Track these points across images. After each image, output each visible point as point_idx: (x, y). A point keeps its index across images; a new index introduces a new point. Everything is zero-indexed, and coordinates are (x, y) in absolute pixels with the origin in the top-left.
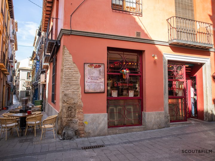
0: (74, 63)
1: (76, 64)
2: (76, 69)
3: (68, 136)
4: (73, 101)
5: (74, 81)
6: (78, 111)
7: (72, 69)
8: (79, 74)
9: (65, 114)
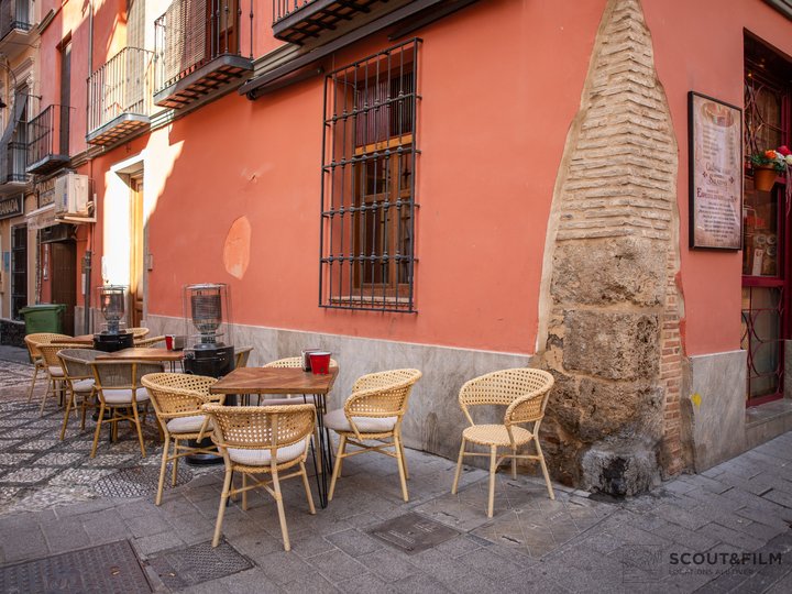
0: (658, 83)
1: (663, 93)
2: (661, 117)
3: (638, 479)
4: (655, 292)
5: (657, 185)
6: (668, 344)
7: (652, 114)
8: (671, 148)
9: (628, 359)
